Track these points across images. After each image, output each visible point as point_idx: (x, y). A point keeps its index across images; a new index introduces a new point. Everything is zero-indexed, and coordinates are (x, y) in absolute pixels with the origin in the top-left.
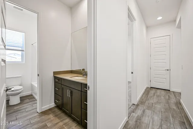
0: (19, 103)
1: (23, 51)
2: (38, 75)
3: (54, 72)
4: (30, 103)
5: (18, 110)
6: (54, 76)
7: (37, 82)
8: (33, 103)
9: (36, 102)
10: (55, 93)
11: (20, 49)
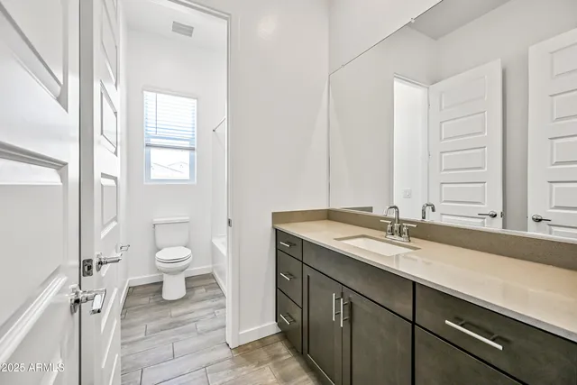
0: (182, 299)
1: (193, 149)
2: (229, 222)
3: (273, 214)
4: (209, 303)
5: (179, 322)
6: (273, 227)
7: (225, 240)
8: (216, 303)
9: (221, 301)
10: (277, 288)
11: (187, 144)
